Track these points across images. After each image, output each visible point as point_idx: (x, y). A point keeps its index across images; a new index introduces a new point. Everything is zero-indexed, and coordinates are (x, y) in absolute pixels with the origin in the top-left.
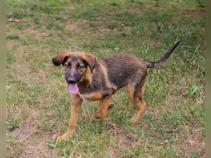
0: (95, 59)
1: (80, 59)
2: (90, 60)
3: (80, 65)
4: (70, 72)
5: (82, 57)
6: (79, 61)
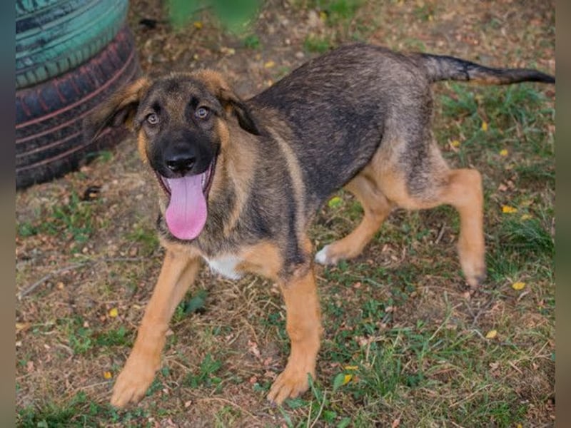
3: (201, 105)
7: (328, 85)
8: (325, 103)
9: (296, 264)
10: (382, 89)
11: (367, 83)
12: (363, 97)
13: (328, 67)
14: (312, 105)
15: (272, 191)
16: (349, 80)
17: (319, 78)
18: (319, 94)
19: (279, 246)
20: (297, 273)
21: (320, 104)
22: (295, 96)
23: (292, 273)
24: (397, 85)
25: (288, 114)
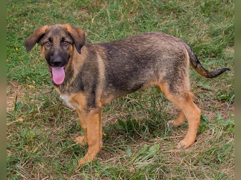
0: (84, 35)
1: (64, 32)
2: (77, 36)
3: (66, 40)
4: (52, 50)
5: (67, 29)
6: (63, 35)
7: (130, 48)
8: (126, 53)
9: (92, 108)
10: (153, 54)
11: (146, 50)
12: (143, 56)
13: (133, 41)
14: (120, 52)
15: (88, 73)
16: (139, 48)
17: (128, 44)
18: (125, 50)
19: (86, 95)
20: (91, 111)
21: (123, 53)
22: (116, 47)
23: (90, 111)
24: (161, 51)
25: (109, 51)
